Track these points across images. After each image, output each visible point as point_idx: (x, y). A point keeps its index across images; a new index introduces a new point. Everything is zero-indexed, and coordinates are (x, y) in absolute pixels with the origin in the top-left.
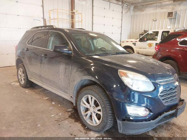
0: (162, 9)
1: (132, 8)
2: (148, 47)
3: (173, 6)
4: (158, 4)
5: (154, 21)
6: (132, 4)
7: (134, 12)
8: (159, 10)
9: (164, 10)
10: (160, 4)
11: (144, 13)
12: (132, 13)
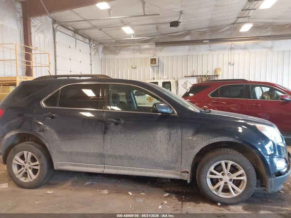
0: (141, 53)
1: (101, 48)
2: (147, 101)
3: (154, 51)
4: (136, 48)
5: (134, 68)
6: (100, 43)
7: (105, 54)
8: (138, 55)
9: (144, 56)
10: (138, 48)
11: (118, 57)
12: (101, 55)
